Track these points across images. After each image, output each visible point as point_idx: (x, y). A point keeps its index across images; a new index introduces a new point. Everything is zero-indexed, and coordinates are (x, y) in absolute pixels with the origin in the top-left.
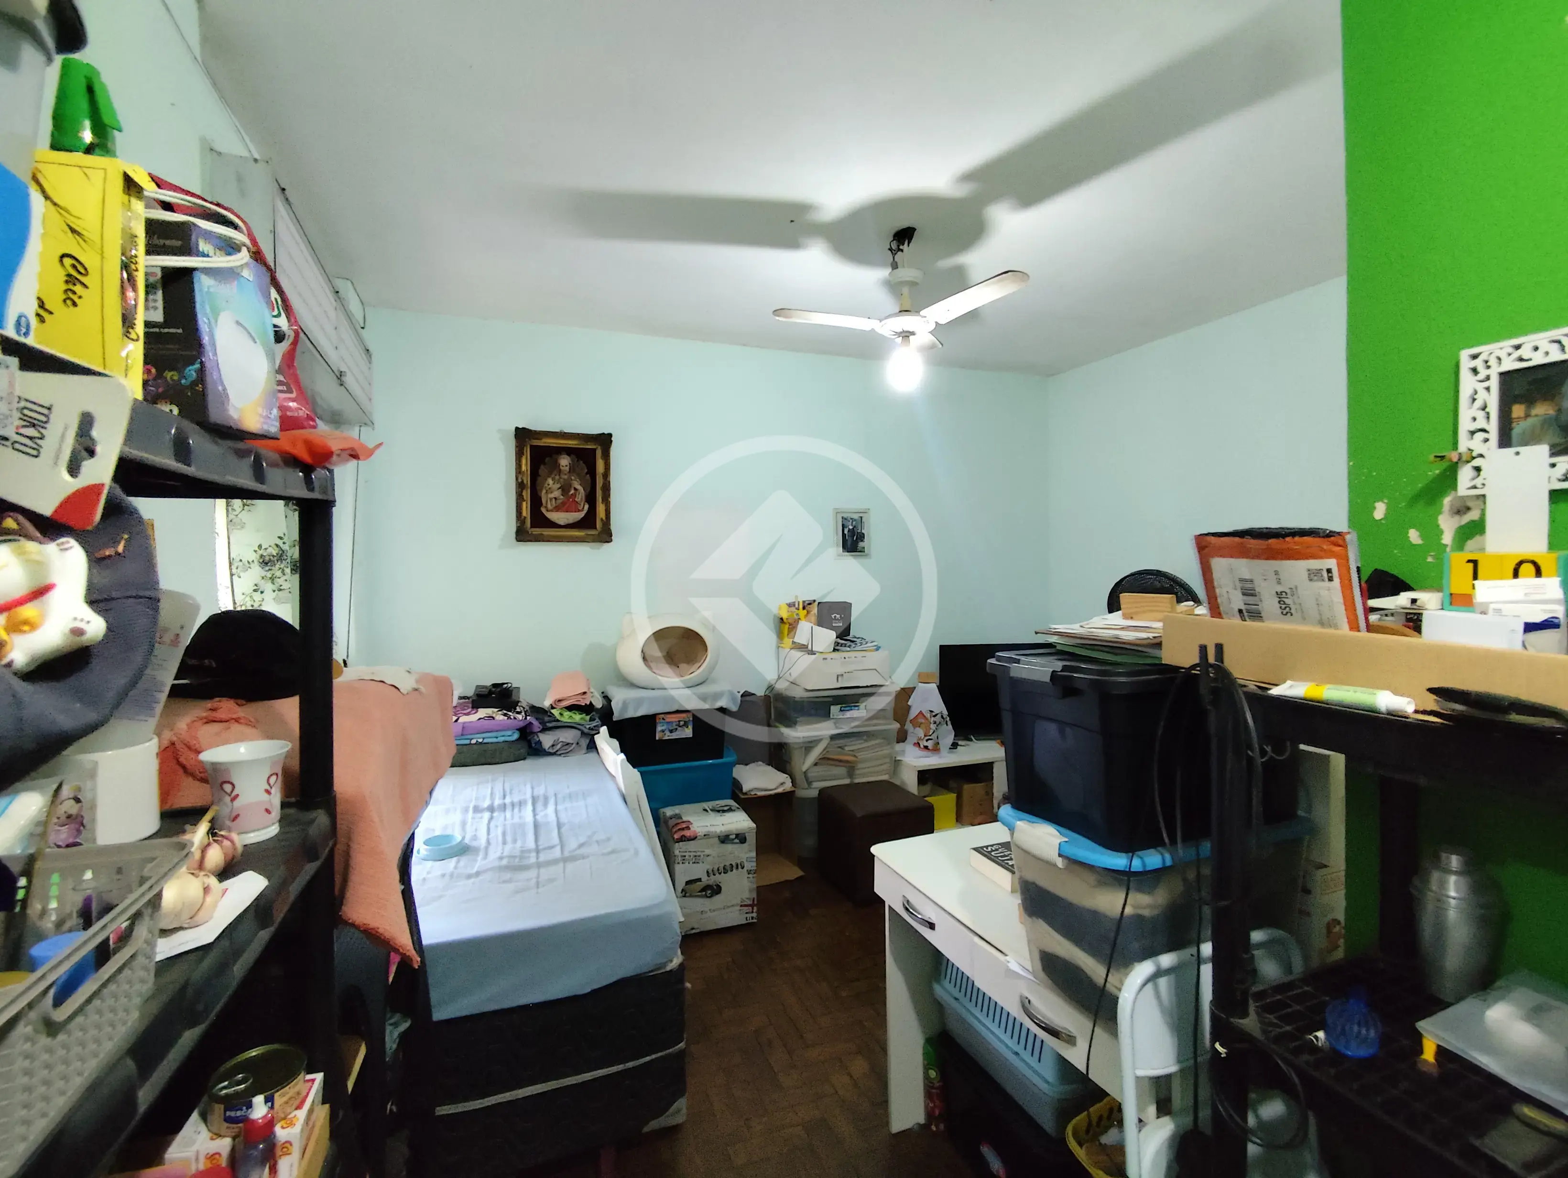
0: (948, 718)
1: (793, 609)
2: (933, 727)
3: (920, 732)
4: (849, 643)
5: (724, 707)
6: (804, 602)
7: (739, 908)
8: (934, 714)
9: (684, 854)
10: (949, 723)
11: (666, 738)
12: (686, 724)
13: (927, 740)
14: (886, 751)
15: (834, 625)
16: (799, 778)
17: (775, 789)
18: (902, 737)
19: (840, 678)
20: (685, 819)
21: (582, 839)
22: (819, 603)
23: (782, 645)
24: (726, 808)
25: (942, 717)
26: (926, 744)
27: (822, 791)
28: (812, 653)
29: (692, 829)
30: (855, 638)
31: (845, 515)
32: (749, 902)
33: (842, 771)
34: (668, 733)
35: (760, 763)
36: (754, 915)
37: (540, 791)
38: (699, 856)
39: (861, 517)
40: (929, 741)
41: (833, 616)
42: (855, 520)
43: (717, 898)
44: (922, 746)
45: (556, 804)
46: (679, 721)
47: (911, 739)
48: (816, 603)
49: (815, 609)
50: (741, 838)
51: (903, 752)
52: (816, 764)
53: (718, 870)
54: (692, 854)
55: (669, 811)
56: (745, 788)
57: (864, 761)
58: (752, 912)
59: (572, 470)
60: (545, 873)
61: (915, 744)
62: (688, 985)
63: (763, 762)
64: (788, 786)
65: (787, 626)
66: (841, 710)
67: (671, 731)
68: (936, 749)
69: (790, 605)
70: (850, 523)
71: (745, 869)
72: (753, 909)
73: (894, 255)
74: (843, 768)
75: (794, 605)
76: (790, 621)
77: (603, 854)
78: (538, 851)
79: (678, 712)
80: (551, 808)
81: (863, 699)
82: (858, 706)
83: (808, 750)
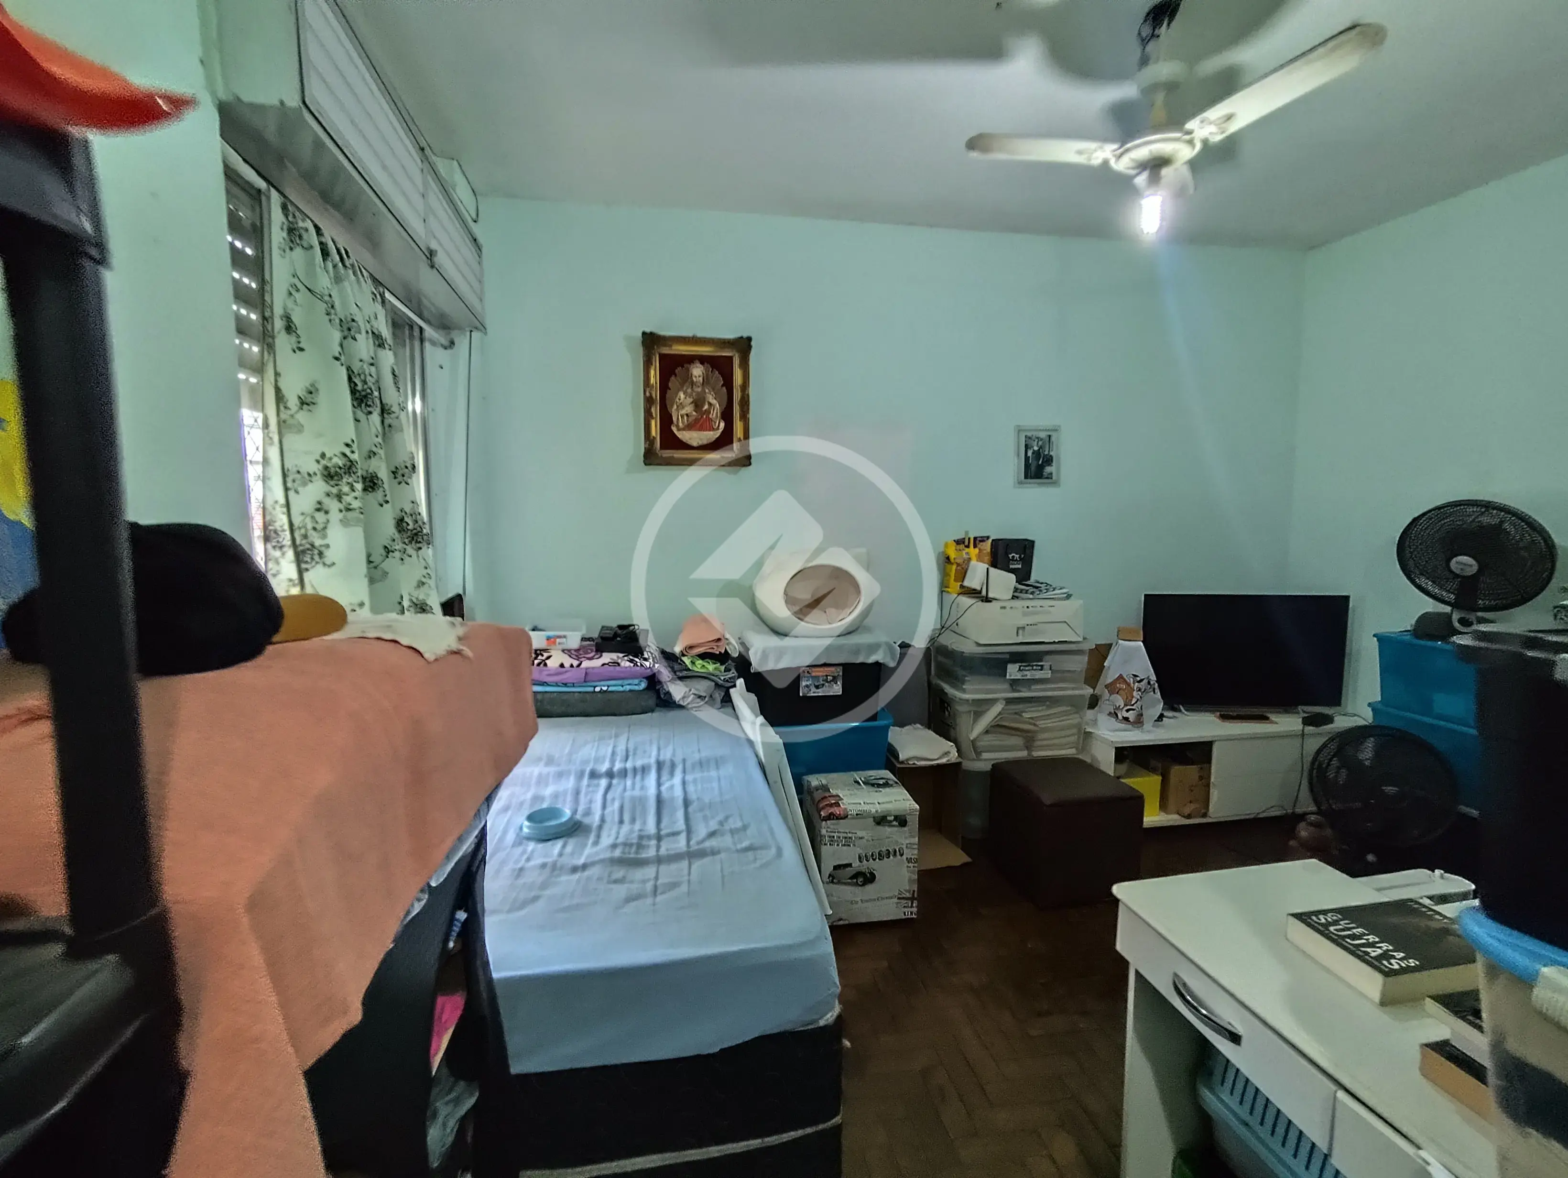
0: (1157, 685)
1: (962, 546)
2: (1136, 694)
3: (1118, 700)
4: (1031, 589)
5: (881, 661)
6: (975, 539)
7: (896, 900)
8: (1138, 679)
9: (832, 834)
10: (1158, 691)
13: (1128, 711)
14: (1074, 720)
15: (1011, 566)
16: (966, 747)
17: (936, 759)
18: (1094, 702)
19: (1020, 632)
20: (833, 791)
21: (713, 825)
22: (994, 540)
23: (947, 589)
24: (881, 782)
25: (1149, 683)
26: (1126, 715)
27: (998, 769)
28: (987, 600)
29: (842, 805)
30: (1038, 582)
31: (1029, 434)
32: (908, 895)
33: (1017, 741)
35: (918, 726)
36: (915, 910)
37: (666, 755)
38: (850, 838)
39: (1050, 436)
41: (1010, 556)
42: (1042, 440)
43: (869, 887)
44: (1120, 717)
45: (684, 771)
47: (1106, 706)
48: (990, 541)
49: (987, 546)
50: (901, 821)
51: (1095, 722)
52: (987, 732)
53: (872, 855)
54: (841, 835)
55: (814, 780)
56: (902, 757)
57: (1047, 731)
58: (912, 907)
60: (666, 873)
61: (1110, 714)
62: (847, 1043)
63: (922, 725)
64: (953, 757)
65: (954, 567)
66: (1020, 670)
68: (1139, 722)
69: (959, 542)
70: (1036, 443)
71: (904, 857)
72: (912, 903)
73: (1144, 42)
74: (1021, 739)
75: (964, 543)
76: (958, 561)
78: (659, 838)
80: (677, 780)
81: (1047, 657)
82: (1042, 666)
83: (978, 715)
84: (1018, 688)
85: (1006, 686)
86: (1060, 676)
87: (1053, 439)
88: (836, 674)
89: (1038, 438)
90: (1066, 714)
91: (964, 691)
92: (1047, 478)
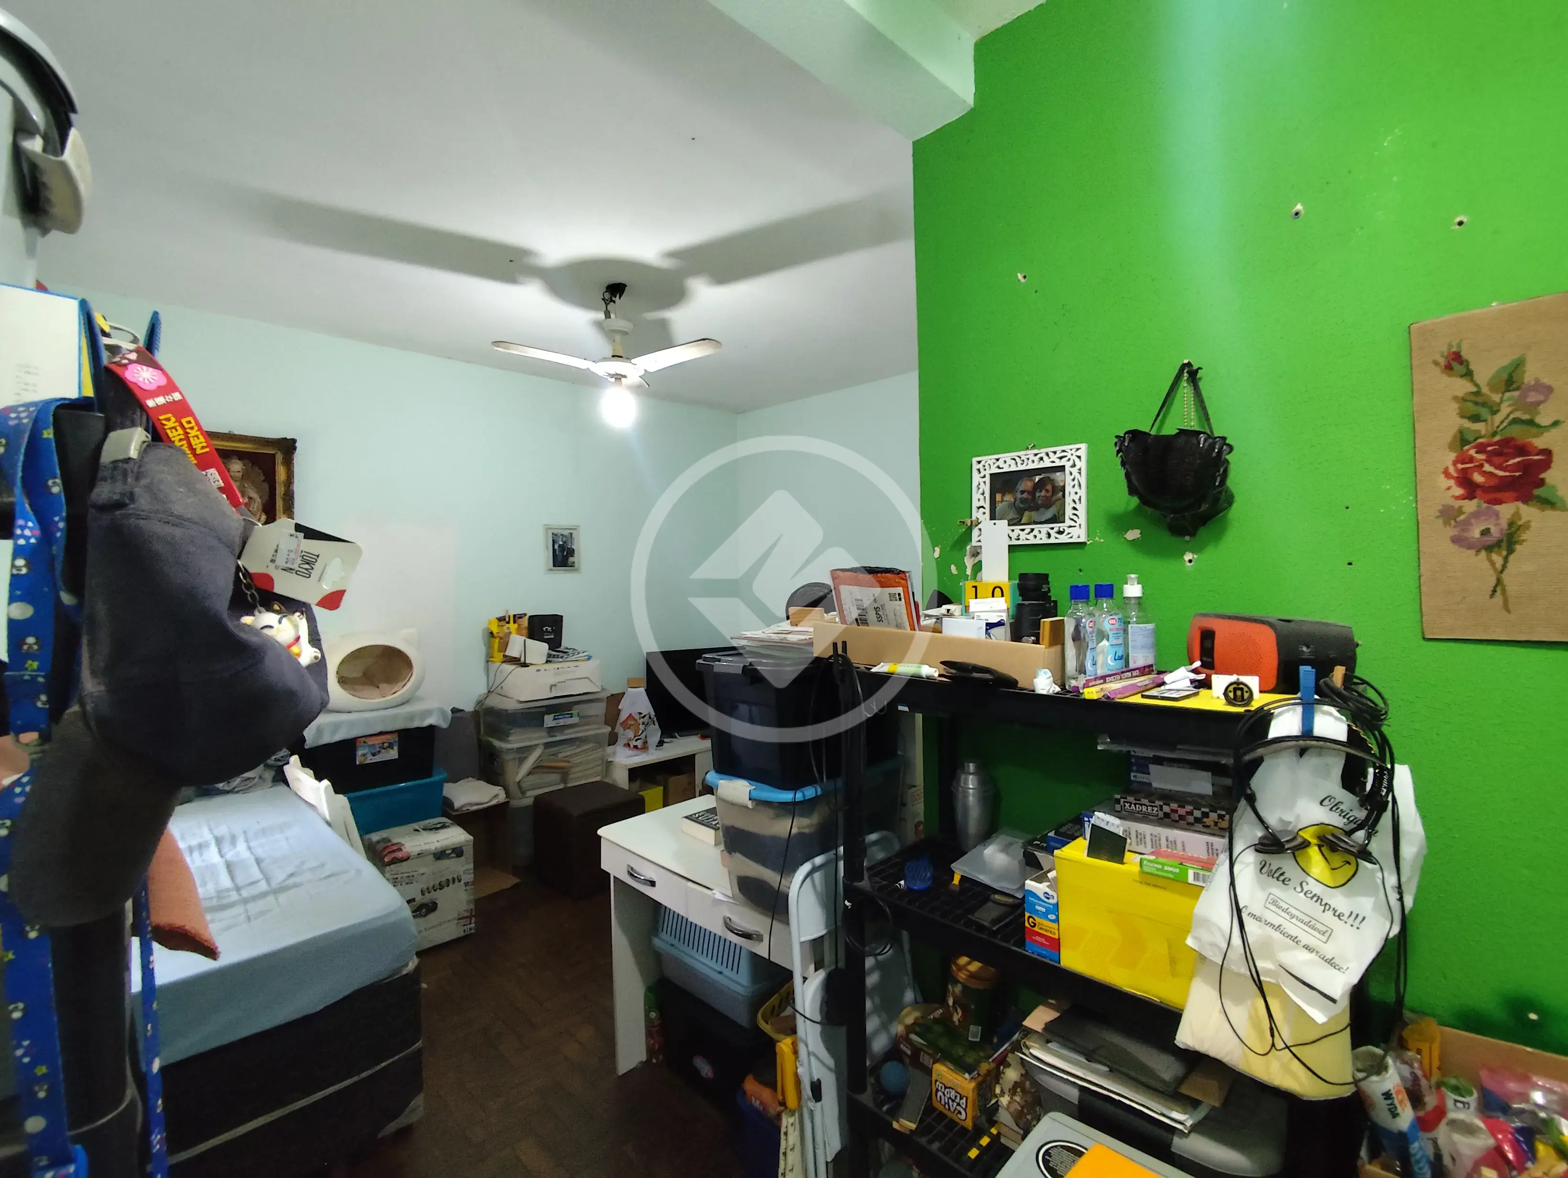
0: (655, 719)
1: (503, 623)
2: (642, 727)
3: (630, 734)
4: (561, 654)
5: (434, 724)
6: (515, 616)
7: (456, 921)
8: (642, 715)
9: (396, 876)
10: (656, 723)
11: (368, 762)
12: (391, 746)
13: (636, 740)
14: (598, 753)
15: (545, 637)
16: (513, 788)
17: (487, 802)
18: (613, 740)
19: (553, 688)
20: (395, 841)
21: (290, 870)
22: (530, 617)
23: (492, 659)
24: (439, 826)
25: (650, 718)
26: (635, 743)
27: (537, 798)
28: (525, 665)
29: (404, 850)
30: (567, 649)
31: (555, 532)
32: (468, 914)
33: (555, 777)
34: (370, 757)
35: (470, 778)
36: (473, 925)
37: (223, 830)
38: (413, 876)
39: (571, 534)
40: (639, 741)
41: (544, 629)
42: (566, 536)
43: (432, 916)
44: (632, 746)
45: (247, 841)
46: (383, 743)
47: (621, 741)
48: (527, 617)
49: (525, 622)
50: (458, 852)
51: (614, 753)
52: (530, 773)
53: (434, 887)
54: (406, 875)
55: (375, 837)
56: (457, 805)
57: (577, 765)
58: (470, 924)
59: (245, 477)
60: (253, 908)
61: (625, 745)
62: (424, 986)
63: (474, 778)
64: (502, 797)
65: (497, 640)
66: (555, 719)
67: (374, 755)
68: (645, 747)
69: (501, 619)
70: (560, 539)
71: (462, 882)
72: (471, 920)
73: (607, 305)
74: (557, 774)
75: (505, 620)
76: (501, 635)
77: (321, 879)
78: (238, 889)
79: (381, 733)
80: (241, 846)
81: (576, 707)
82: (572, 714)
83: (522, 760)
84: (555, 734)
85: (544, 734)
86: (585, 720)
87: (574, 536)
88: (392, 741)
89: (562, 535)
90: (593, 749)
91: (509, 742)
92: (571, 566)
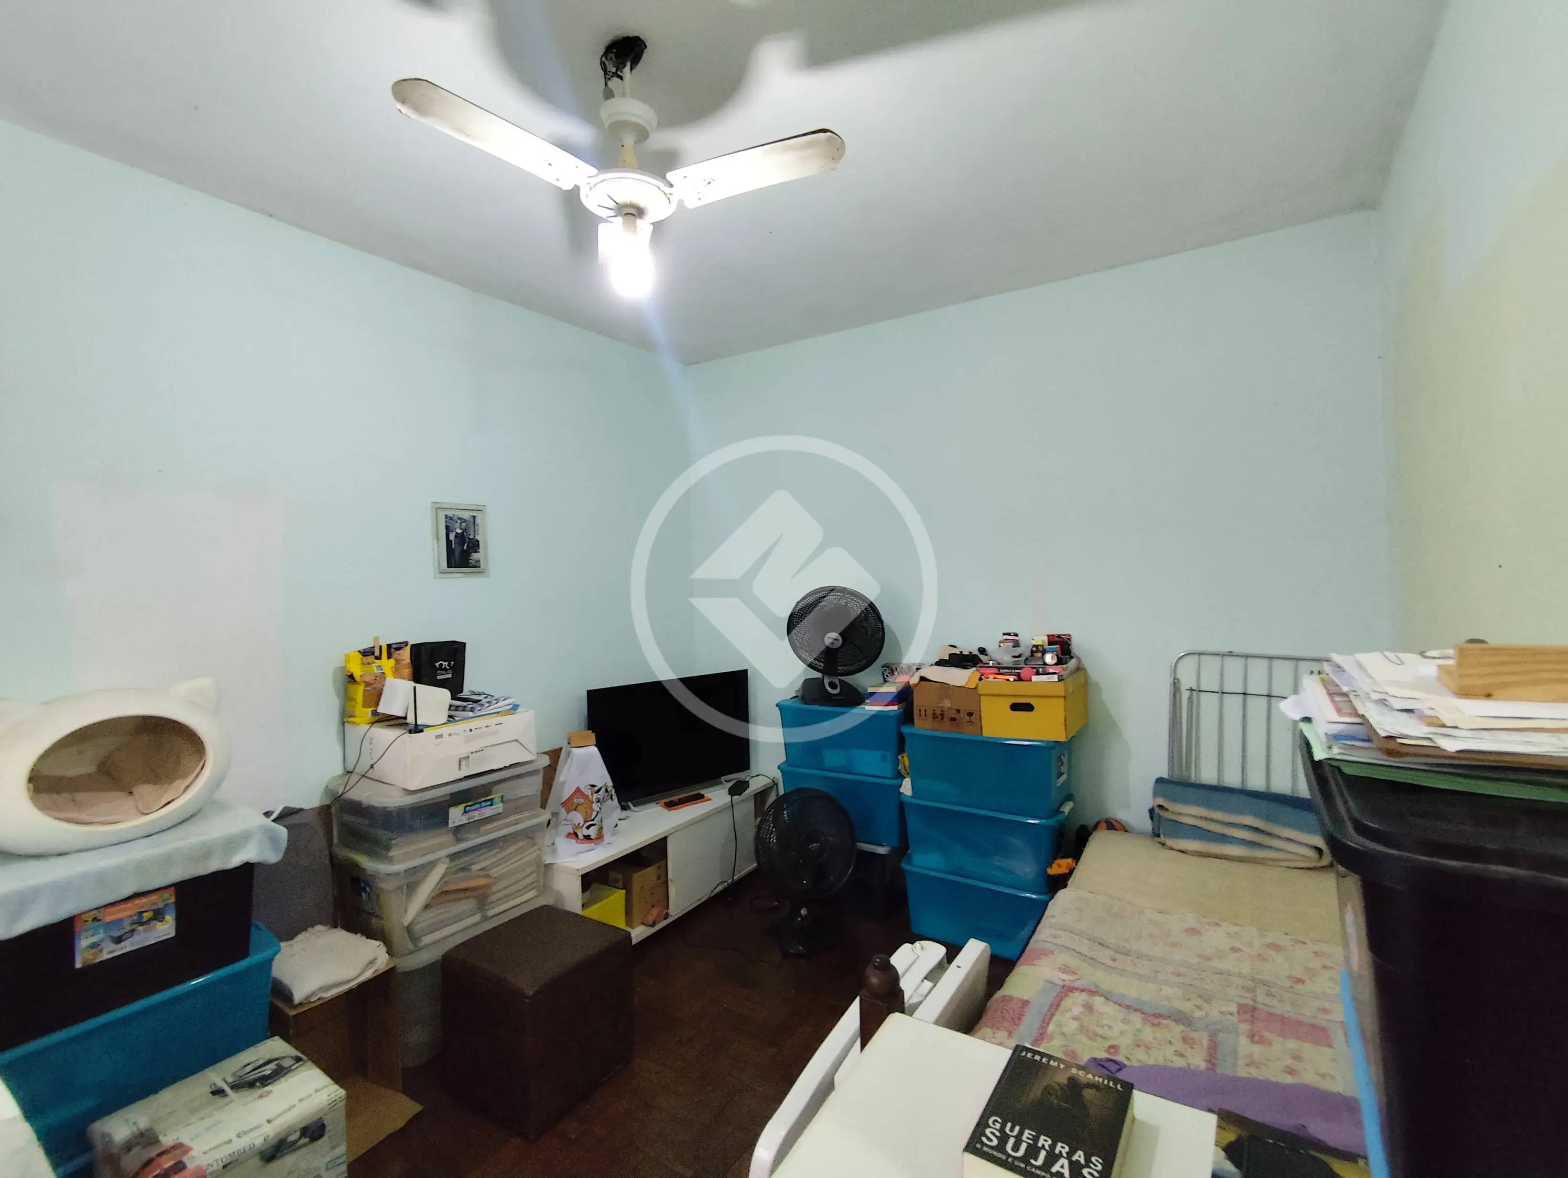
0: (613, 791)
1: (371, 659)
2: (595, 807)
3: (578, 818)
4: (469, 705)
5: (250, 860)
6: (389, 646)
8: (596, 789)
11: (105, 956)
12: (158, 915)
13: (588, 828)
14: (531, 853)
15: (438, 677)
16: (401, 939)
17: (357, 977)
19: (463, 763)
20: (167, 1140)
22: (412, 646)
23: (352, 719)
24: (267, 1070)
25: (607, 791)
26: (586, 832)
28: (417, 729)
30: (478, 695)
31: (450, 513)
34: (108, 947)
39: (474, 517)
40: (592, 828)
41: (437, 664)
44: (581, 837)
46: (140, 914)
47: (564, 829)
48: (408, 647)
49: (406, 654)
50: (313, 1132)
51: (554, 850)
52: (427, 907)
55: (119, 1129)
56: (300, 997)
57: (501, 878)
61: (569, 835)
63: (324, 923)
64: (383, 961)
65: (361, 689)
66: (465, 812)
67: (119, 940)
68: (600, 837)
69: (367, 653)
73: (607, 80)
74: (472, 900)
75: (373, 653)
76: (367, 679)
79: (135, 896)
81: (497, 787)
82: (492, 799)
83: (411, 887)
84: (465, 836)
85: (450, 837)
86: (515, 807)
87: (478, 521)
88: (161, 905)
89: (460, 519)
90: (522, 849)
91: (390, 860)
92: (476, 567)
